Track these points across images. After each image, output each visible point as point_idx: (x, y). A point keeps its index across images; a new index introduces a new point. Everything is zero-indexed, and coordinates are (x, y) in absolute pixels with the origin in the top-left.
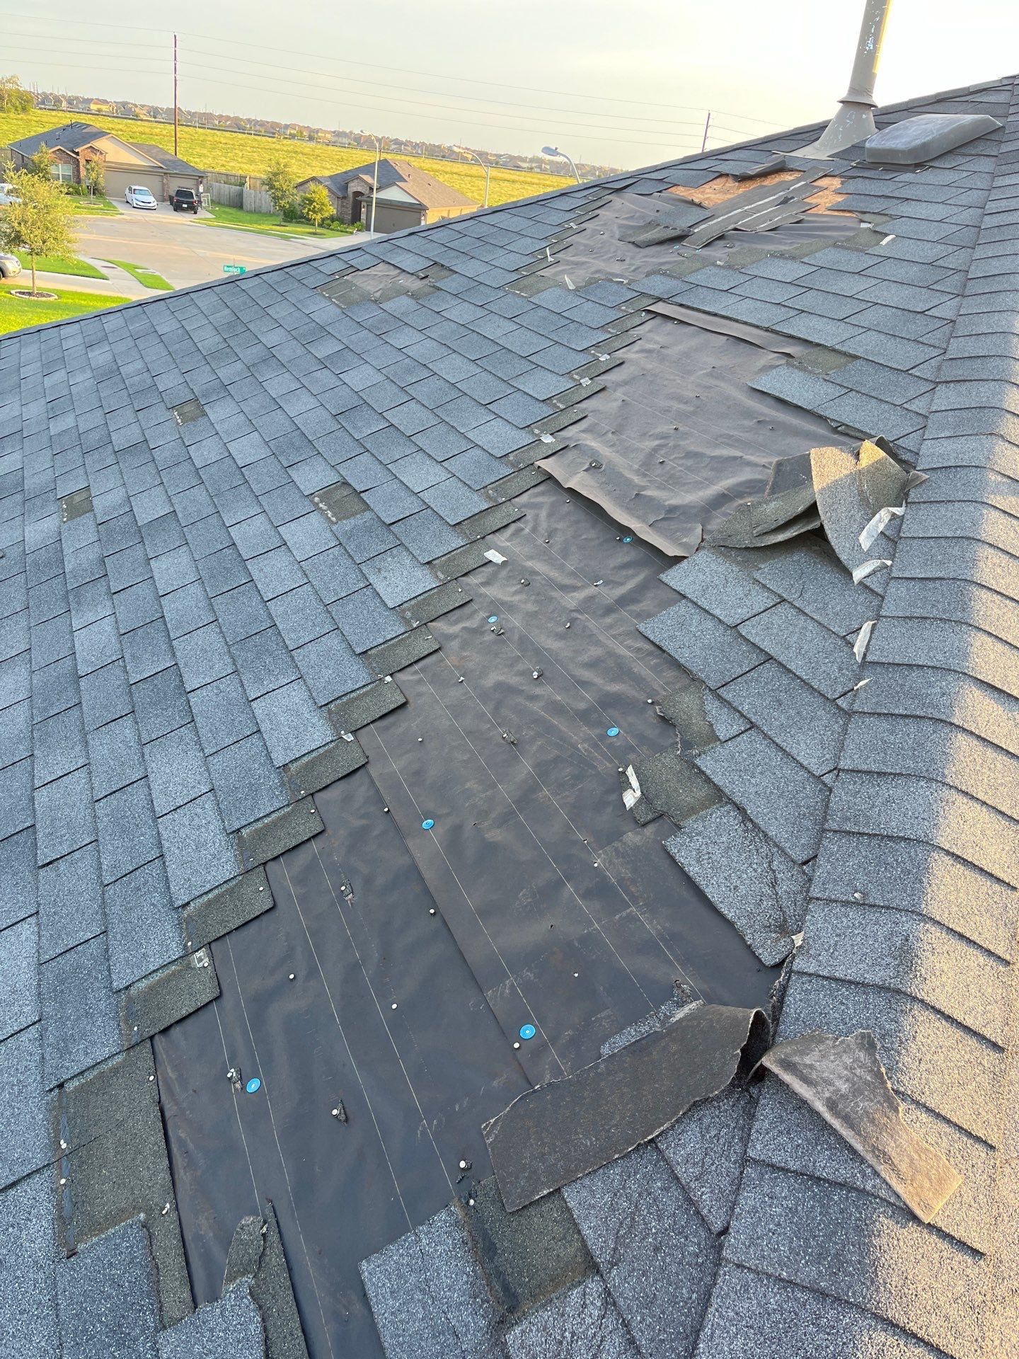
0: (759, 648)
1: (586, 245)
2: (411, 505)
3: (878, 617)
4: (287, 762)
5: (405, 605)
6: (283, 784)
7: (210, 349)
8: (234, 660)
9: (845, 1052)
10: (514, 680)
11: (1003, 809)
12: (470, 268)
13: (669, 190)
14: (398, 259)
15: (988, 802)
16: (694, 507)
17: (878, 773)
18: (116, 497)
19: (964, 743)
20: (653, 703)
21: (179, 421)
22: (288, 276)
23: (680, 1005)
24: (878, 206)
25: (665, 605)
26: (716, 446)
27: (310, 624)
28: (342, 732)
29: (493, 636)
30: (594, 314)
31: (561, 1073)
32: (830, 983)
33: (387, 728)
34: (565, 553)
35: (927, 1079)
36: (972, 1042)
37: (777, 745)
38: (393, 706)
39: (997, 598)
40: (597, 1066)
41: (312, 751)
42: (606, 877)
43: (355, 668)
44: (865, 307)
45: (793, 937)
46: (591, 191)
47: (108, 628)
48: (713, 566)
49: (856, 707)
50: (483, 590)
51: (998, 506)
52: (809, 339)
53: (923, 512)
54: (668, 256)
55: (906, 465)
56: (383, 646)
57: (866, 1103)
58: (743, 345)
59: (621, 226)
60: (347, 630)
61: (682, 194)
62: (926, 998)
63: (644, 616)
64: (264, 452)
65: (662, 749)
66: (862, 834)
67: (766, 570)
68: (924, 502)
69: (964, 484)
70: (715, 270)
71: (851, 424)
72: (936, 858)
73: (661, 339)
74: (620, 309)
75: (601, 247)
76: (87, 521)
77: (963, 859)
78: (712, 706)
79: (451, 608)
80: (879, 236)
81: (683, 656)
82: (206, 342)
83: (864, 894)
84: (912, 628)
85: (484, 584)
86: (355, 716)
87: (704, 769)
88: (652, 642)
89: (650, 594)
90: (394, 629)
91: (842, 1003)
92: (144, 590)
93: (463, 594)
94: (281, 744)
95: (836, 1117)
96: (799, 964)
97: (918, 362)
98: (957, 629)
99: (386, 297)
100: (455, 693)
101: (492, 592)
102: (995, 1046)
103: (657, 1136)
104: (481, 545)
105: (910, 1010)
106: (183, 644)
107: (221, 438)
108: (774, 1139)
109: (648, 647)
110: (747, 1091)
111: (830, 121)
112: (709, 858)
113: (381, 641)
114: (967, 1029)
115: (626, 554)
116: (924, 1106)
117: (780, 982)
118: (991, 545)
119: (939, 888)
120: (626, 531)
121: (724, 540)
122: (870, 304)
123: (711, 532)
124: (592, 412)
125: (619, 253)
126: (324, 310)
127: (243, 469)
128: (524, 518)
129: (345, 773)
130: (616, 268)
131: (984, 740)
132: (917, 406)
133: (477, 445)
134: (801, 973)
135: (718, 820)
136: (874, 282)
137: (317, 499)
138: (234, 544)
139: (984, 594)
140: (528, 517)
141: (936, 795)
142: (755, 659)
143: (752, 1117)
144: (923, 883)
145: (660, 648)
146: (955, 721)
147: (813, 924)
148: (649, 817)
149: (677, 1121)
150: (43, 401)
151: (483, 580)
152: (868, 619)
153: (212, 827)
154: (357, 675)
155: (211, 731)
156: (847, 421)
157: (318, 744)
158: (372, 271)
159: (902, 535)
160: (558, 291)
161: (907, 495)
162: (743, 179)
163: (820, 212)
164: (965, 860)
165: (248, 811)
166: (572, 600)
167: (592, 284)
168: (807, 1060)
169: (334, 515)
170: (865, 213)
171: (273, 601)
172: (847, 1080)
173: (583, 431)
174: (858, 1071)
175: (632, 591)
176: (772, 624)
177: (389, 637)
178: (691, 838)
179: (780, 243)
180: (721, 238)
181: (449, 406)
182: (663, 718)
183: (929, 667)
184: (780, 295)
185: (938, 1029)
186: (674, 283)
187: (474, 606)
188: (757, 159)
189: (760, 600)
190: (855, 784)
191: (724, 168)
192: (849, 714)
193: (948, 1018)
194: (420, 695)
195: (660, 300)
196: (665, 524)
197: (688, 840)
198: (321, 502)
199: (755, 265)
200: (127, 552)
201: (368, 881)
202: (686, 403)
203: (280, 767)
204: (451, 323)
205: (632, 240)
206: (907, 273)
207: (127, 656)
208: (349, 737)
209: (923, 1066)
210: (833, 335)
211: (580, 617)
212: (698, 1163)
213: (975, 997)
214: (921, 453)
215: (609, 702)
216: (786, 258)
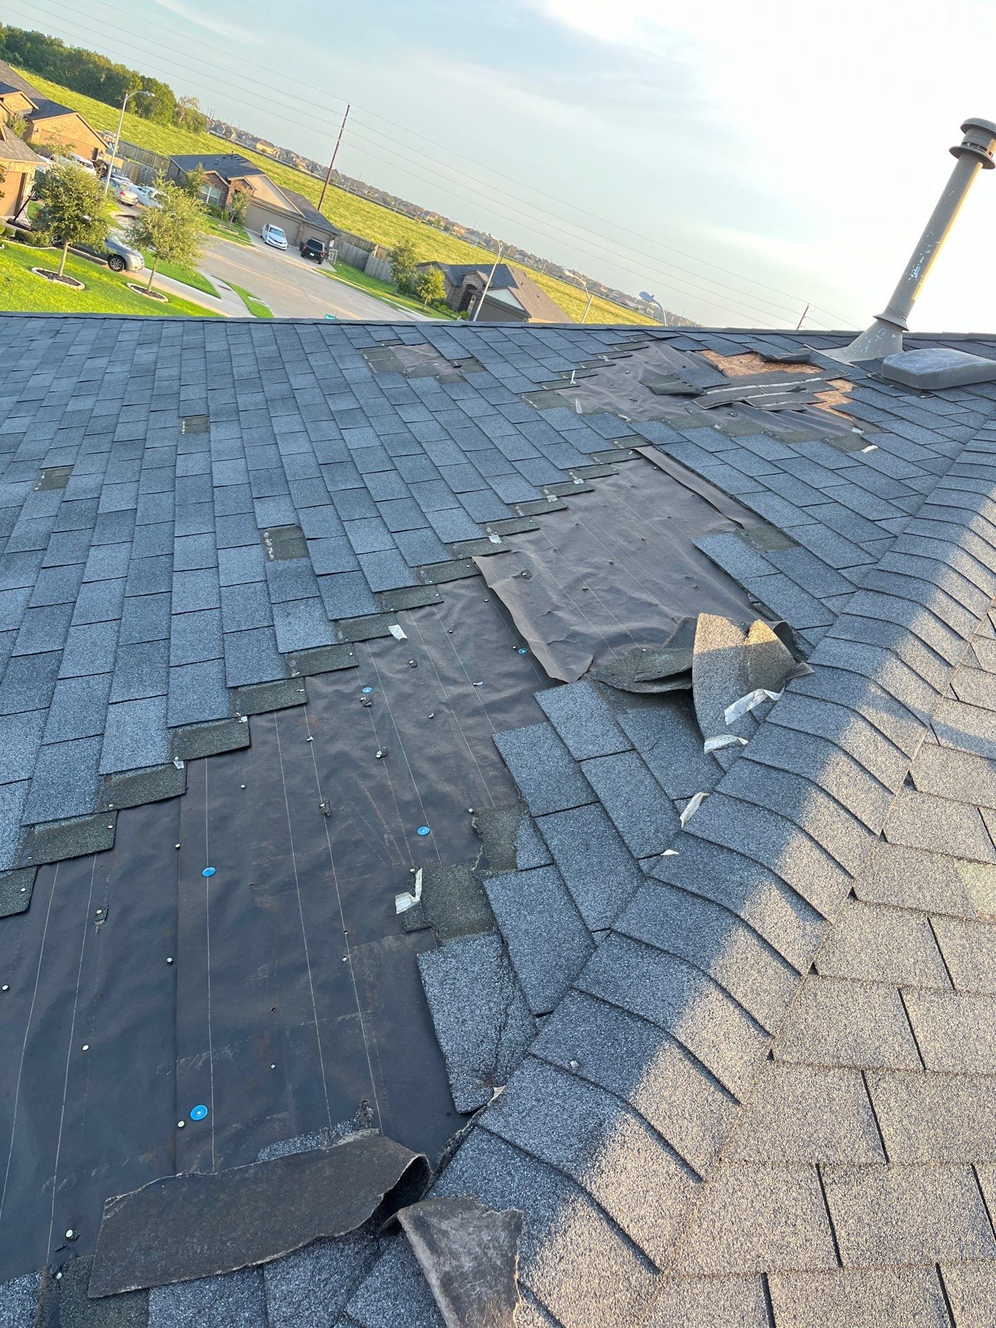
0: (592, 788)
1: (609, 379)
2: (347, 563)
3: (713, 791)
4: (112, 772)
5: (295, 654)
6: (97, 792)
7: (242, 376)
8: (116, 661)
9: (487, 1227)
10: (357, 754)
11: (757, 1017)
12: (499, 370)
13: (703, 352)
14: (443, 345)
15: (745, 1005)
16: (595, 639)
17: (647, 945)
18: (91, 482)
19: (743, 938)
20: (473, 813)
21: (183, 430)
22: (341, 332)
23: (356, 1128)
24: (875, 417)
25: (527, 722)
26: (639, 588)
27: (201, 646)
28: (177, 758)
29: (360, 705)
30: (588, 440)
31: (209, 1166)
32: (508, 1148)
33: (220, 766)
34: (462, 647)
35: (561, 1281)
36: (627, 1253)
37: (567, 889)
38: (234, 746)
39: (832, 805)
40: (246, 1171)
41: (140, 768)
42: (349, 973)
43: (219, 700)
44: (825, 501)
45: (495, 1089)
46: (635, 333)
47: (20, 599)
48: (586, 699)
49: (653, 873)
50: (372, 660)
51: (867, 717)
52: (765, 516)
53: (796, 703)
54: (676, 408)
55: (799, 655)
56: (255, 687)
57: (483, 1289)
58: (705, 504)
59: (646, 371)
60: (230, 661)
61: (711, 359)
62: (594, 1192)
63: (502, 726)
64: (242, 479)
65: (462, 861)
66: (605, 1002)
67: (631, 716)
68: (801, 695)
69: (843, 688)
70: (710, 432)
71: (767, 603)
72: (666, 1048)
73: (635, 479)
74: (612, 442)
75: (622, 384)
76: (55, 496)
77: (694, 1056)
78: (525, 832)
79: (335, 668)
80: (864, 443)
81: (520, 776)
82: (242, 368)
83: (581, 1065)
84: (739, 810)
85: (375, 655)
86: (196, 746)
87: (489, 893)
88: (499, 753)
89: (519, 708)
90: (273, 672)
91: (510, 1174)
92: (71, 574)
93: (352, 658)
94: (115, 753)
95: (446, 1296)
96: (487, 1119)
97: (850, 565)
98: (781, 824)
99: (416, 375)
100: (298, 751)
101: (380, 665)
102: (650, 1265)
103: (268, 1263)
104: (391, 618)
105: (573, 1201)
106: (79, 633)
107: (210, 457)
108: (379, 1301)
109: (495, 758)
110: (378, 1241)
111: (862, 332)
112: (454, 983)
113: (256, 681)
114: (627, 1238)
115: (516, 664)
116: (546, 1309)
117: (461, 1133)
118: (846, 753)
119: (656, 1079)
120: (523, 642)
121: (606, 677)
122: (830, 501)
123: (599, 666)
124: (545, 526)
125: (635, 393)
126: (356, 369)
127: (215, 489)
128: (440, 605)
129: (158, 798)
130: (626, 405)
131: (765, 941)
132: (834, 604)
133: (431, 527)
134: (484, 1130)
135: (479, 947)
136: (843, 481)
137: (266, 534)
138: (173, 554)
139: (821, 799)
140: (444, 605)
141: (692, 983)
142: (584, 797)
143: (368, 1269)
144: (642, 1069)
145: (503, 761)
146: (742, 915)
147: (519, 1081)
148: (417, 926)
149: (295, 1253)
150: (75, 380)
151: (377, 651)
152: (703, 791)
153: (10, 815)
154: (218, 706)
155: (60, 721)
156: (765, 600)
157: (149, 763)
158: (416, 349)
159: (767, 719)
160: (566, 412)
161: (788, 683)
162: (769, 360)
163: (823, 409)
164: (695, 1058)
165: (52, 810)
166: (448, 692)
167: (598, 413)
168: (444, 1225)
169: (274, 553)
170: (861, 420)
171: (178, 616)
172: (475, 1258)
173: (530, 542)
174: (491, 1252)
175: (505, 700)
176: (614, 768)
177: (265, 679)
178: (446, 958)
179: (777, 425)
180: (729, 405)
181: (423, 485)
182: (475, 830)
183: (739, 853)
184: (756, 470)
185: (595, 1230)
186: (671, 433)
187: (357, 672)
188: (789, 348)
189: (614, 742)
190: (621, 949)
191: (756, 346)
192: (645, 877)
193: (611, 1221)
194: (265, 743)
195: (651, 444)
196: (563, 646)
197: (442, 959)
198: (269, 538)
199: (746, 437)
200: (76, 533)
201: (126, 911)
202: (630, 542)
203: (103, 775)
204: (461, 413)
205: (651, 385)
206: (874, 482)
207: (23, 629)
208: (180, 765)
209: (562, 1266)
210: (787, 518)
211: (447, 711)
212: (294, 1303)
213: (651, 1206)
214: (817, 648)
215: (433, 800)
216: (776, 439)
